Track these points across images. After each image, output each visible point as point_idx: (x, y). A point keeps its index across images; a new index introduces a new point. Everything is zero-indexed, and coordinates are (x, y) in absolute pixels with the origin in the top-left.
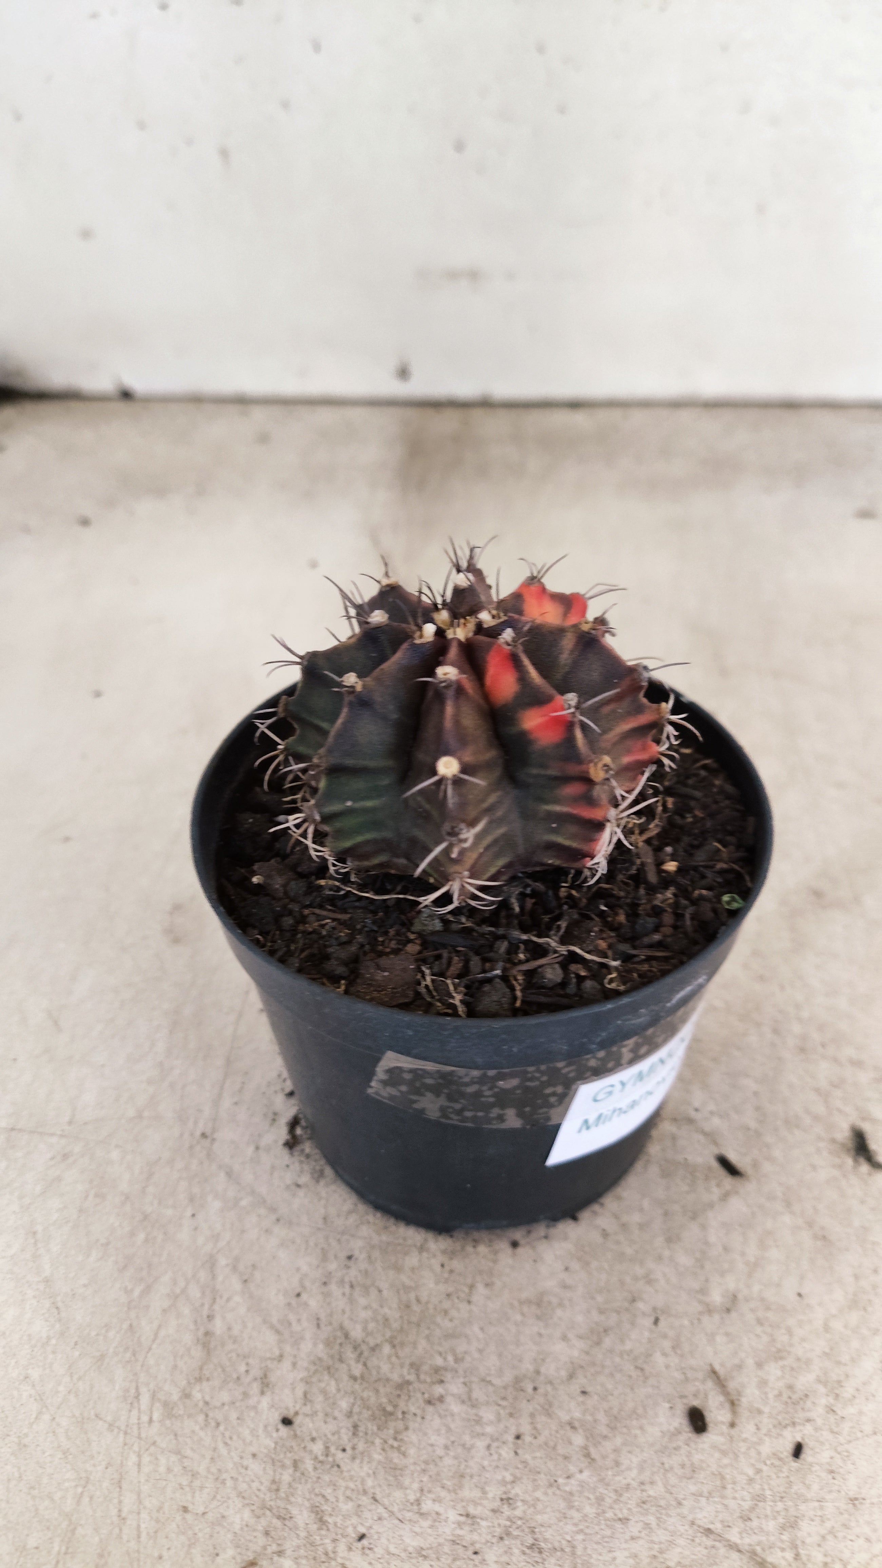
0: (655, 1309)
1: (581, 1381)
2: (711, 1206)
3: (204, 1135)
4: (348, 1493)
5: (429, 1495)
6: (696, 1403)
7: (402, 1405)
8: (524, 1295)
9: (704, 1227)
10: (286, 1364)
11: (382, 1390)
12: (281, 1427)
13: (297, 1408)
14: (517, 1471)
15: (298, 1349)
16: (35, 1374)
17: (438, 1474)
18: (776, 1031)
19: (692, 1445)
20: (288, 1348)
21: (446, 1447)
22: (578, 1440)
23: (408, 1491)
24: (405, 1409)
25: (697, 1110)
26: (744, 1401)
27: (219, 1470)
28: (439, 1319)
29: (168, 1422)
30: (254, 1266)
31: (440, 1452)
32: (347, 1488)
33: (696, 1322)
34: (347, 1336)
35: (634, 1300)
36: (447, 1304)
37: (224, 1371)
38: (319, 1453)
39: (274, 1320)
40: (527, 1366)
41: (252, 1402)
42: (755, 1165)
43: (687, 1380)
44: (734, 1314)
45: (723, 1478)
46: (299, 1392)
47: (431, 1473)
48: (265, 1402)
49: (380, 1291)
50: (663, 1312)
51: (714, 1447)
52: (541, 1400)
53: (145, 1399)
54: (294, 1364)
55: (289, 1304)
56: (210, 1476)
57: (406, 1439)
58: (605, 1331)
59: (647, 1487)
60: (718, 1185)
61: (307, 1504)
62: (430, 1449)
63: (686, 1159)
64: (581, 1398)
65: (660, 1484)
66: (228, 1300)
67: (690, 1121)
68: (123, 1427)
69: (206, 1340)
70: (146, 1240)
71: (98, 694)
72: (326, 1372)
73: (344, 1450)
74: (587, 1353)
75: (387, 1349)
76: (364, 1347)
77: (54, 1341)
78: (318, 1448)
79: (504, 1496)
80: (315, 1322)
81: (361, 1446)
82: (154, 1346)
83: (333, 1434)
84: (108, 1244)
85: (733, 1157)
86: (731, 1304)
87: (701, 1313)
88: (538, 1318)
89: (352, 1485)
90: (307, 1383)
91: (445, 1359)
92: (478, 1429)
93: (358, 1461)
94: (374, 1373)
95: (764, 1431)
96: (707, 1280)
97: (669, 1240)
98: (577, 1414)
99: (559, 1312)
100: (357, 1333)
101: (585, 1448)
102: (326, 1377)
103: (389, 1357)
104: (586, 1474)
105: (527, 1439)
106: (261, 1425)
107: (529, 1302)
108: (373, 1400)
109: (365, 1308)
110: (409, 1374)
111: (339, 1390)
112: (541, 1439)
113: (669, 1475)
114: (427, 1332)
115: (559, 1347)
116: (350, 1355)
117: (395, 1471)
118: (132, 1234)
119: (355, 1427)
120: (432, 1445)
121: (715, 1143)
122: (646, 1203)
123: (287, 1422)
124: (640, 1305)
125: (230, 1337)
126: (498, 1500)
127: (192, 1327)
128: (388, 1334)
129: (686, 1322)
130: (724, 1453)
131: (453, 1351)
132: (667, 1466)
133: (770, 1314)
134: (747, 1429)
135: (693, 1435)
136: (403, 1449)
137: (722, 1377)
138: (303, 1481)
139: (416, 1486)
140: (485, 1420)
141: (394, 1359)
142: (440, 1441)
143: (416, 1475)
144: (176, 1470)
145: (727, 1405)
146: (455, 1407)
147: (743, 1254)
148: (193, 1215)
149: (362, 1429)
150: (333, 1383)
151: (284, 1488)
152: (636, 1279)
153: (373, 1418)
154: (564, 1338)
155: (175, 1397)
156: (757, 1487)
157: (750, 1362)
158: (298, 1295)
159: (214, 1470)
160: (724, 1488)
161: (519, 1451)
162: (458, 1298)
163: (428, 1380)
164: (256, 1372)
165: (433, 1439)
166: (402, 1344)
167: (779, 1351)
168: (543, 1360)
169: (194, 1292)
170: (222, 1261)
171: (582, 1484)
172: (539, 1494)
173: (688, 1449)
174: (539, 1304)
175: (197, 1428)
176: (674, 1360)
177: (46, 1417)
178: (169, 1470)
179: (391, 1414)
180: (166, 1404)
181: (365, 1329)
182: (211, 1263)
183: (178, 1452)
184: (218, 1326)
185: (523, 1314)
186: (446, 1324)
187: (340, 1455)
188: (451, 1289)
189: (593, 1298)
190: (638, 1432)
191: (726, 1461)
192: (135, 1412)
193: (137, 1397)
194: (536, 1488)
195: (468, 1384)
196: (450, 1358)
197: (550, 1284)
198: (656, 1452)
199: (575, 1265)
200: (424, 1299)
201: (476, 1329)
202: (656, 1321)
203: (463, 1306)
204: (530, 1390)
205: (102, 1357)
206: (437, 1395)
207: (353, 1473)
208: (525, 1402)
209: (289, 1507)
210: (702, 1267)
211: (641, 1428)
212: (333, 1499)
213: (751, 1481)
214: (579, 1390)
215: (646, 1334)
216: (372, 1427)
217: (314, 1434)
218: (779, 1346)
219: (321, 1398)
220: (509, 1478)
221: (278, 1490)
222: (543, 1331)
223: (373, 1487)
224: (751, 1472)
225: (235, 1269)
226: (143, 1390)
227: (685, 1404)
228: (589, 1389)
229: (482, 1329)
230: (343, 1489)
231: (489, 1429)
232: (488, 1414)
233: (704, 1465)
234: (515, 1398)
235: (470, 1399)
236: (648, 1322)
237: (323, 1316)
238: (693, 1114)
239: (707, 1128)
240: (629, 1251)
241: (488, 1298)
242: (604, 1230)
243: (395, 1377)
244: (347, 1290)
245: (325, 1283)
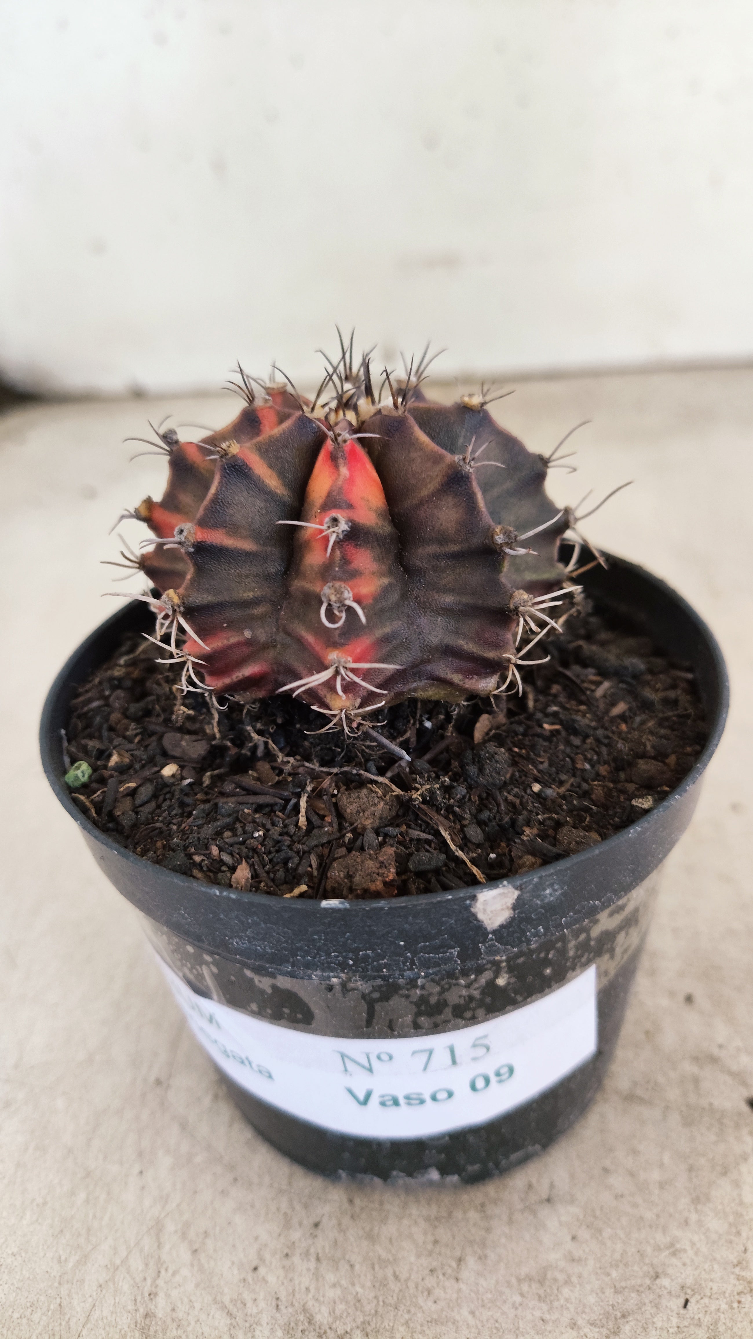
0: (683, 1288)
3: (158, 1082)
8: (524, 1271)
9: (737, 1184)
25: (720, 1046)
28: (421, 1301)
30: (206, 1233)
33: (736, 1304)
34: (310, 1320)
35: (657, 1277)
36: (430, 1282)
39: (226, 1299)
49: (352, 1266)
50: (694, 1292)
55: (244, 1280)
58: (623, 1316)
63: (711, 1104)
66: (174, 1274)
67: (714, 1060)
69: (146, 1324)
70: (87, 1201)
80: (274, 1304)
84: (45, 1203)
87: (741, 1293)
88: (541, 1299)
96: (745, 1250)
97: (696, 1201)
99: (566, 1291)
100: (323, 1316)
107: (529, 1279)
109: (334, 1286)
114: (407, 1316)
118: (73, 1193)
121: (744, 1084)
122: (666, 1158)
124: (666, 1282)
125: (173, 1320)
127: (131, 1307)
128: (360, 1319)
129: (723, 1306)
148: (141, 1172)
152: (658, 1249)
154: (574, 1325)
158: (255, 1269)
162: (444, 1274)
169: (136, 1263)
170: (170, 1227)
174: (541, 1282)
181: (332, 1312)
182: (158, 1228)
184: (161, 1307)
185: (522, 1295)
186: (429, 1305)
188: (435, 1264)
189: (608, 1275)
197: (554, 1256)
199: (584, 1234)
200: (403, 1276)
201: (465, 1312)
202: (686, 1303)
203: (450, 1283)
210: (738, 1233)
215: (675, 1321)
222: (547, 1317)
225: (184, 1236)
229: (472, 1313)
236: (676, 1305)
237: (283, 1295)
238: (716, 1051)
239: (734, 1068)
240: (648, 1215)
241: (480, 1274)
242: (617, 1191)
244: (312, 1264)
245: (287, 1255)
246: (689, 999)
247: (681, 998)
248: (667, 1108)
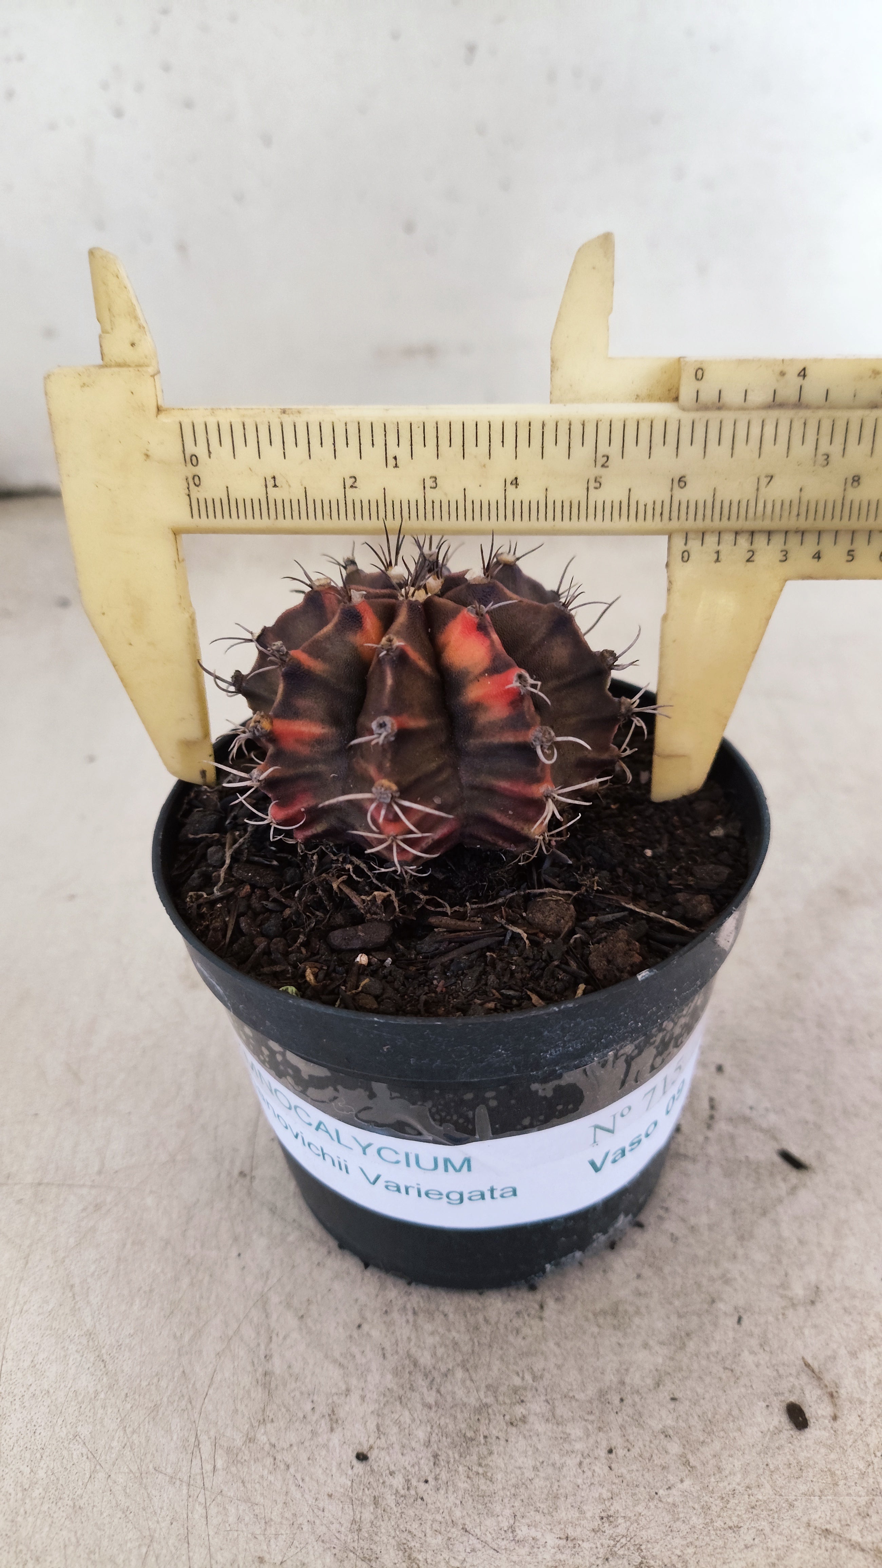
0: (736, 1308)
1: (669, 1387)
2: (780, 1200)
3: (242, 1174)
4: (436, 1526)
5: (523, 1521)
6: (793, 1399)
7: (483, 1429)
8: (598, 1306)
9: (775, 1223)
10: (355, 1397)
11: (459, 1416)
12: (355, 1462)
13: (371, 1441)
14: (614, 1487)
15: (366, 1381)
16: (84, 1431)
17: (530, 1498)
18: (820, 1025)
19: (796, 1442)
20: (354, 1381)
21: (535, 1468)
22: (675, 1448)
23: (500, 1518)
24: (486, 1433)
25: (751, 1108)
26: (843, 1392)
27: (295, 1515)
28: (511, 1338)
29: (233, 1469)
30: (309, 1301)
31: (529, 1474)
32: (434, 1520)
33: (780, 1317)
34: (415, 1364)
35: (713, 1301)
36: (517, 1323)
37: (288, 1410)
38: (400, 1487)
39: (337, 1354)
40: (610, 1378)
41: (321, 1440)
42: (819, 1156)
43: (780, 1376)
44: (819, 1306)
45: (833, 1474)
46: (372, 1426)
47: (522, 1497)
48: (335, 1439)
50: (745, 1310)
51: (818, 1442)
52: (630, 1411)
53: (206, 1448)
54: (363, 1398)
55: (351, 1337)
56: (284, 1522)
57: (491, 1464)
58: (688, 1335)
59: (755, 1491)
60: (784, 1180)
61: (393, 1542)
62: (518, 1472)
63: (747, 1157)
64: (672, 1405)
65: (768, 1486)
66: (285, 1338)
67: (746, 1120)
68: (186, 1478)
69: (266, 1383)
70: (192, 1284)
71: (91, 759)
72: (398, 1403)
73: (426, 1481)
74: (672, 1359)
75: (459, 1374)
76: (435, 1374)
77: (102, 1396)
78: (398, 1482)
79: (603, 1514)
80: (380, 1353)
81: (444, 1476)
82: (211, 1392)
83: (413, 1466)
84: (151, 1291)
85: (795, 1151)
86: (815, 1296)
87: (784, 1308)
88: (614, 1327)
89: (439, 1517)
90: (379, 1415)
91: (523, 1379)
92: (567, 1446)
93: (442, 1492)
94: (449, 1399)
95: (868, 1422)
96: (786, 1275)
97: (741, 1238)
98: (670, 1422)
99: (637, 1320)
100: (425, 1359)
101: (683, 1455)
102: (398, 1407)
103: (463, 1381)
104: (687, 1483)
105: (621, 1452)
106: (334, 1463)
107: (604, 1312)
108: (451, 1427)
109: (432, 1333)
110: (486, 1397)
111: (413, 1420)
112: (635, 1451)
113: (775, 1476)
114: (500, 1352)
115: (642, 1356)
116: (421, 1382)
117: (484, 1499)
118: (176, 1279)
119: (436, 1456)
120: (520, 1468)
121: (775, 1138)
122: (712, 1204)
123: (362, 1457)
124: (721, 1306)
125: (291, 1375)
126: (598, 1518)
127: (249, 1368)
128: (459, 1359)
129: (771, 1319)
130: (831, 1448)
131: (531, 1369)
132: (772, 1467)
133: (857, 1302)
134: (850, 1420)
135: (794, 1432)
136: (489, 1474)
137: (817, 1370)
138: (386, 1518)
139: (508, 1512)
140: (573, 1437)
141: (468, 1382)
142: (530, 1462)
143: (506, 1500)
144: (247, 1519)
145: (826, 1399)
146: (540, 1427)
147: (819, 1245)
148: (239, 1255)
149: (442, 1457)
150: (407, 1413)
151: (366, 1527)
152: (712, 1279)
153: (454, 1445)
154: (646, 1346)
155: (239, 1442)
156: (871, 1481)
157: (843, 1352)
158: (359, 1326)
159: (288, 1515)
160: (836, 1484)
161: (613, 1466)
162: (529, 1315)
163: (508, 1401)
164: (322, 1409)
165: (520, 1461)
166: (476, 1367)
167: (871, 1338)
168: (627, 1370)
169: (248, 1332)
170: (275, 1299)
171: (684, 1494)
172: (640, 1508)
173: (792, 1447)
174: (615, 1313)
175: (266, 1472)
176: (763, 1358)
177: (101, 1475)
178: (239, 1519)
179: (472, 1440)
180: (229, 1450)
181: (434, 1354)
182: (263, 1301)
183: (247, 1500)
184: (277, 1367)
185: (599, 1326)
186: (519, 1342)
187: (422, 1486)
188: (520, 1307)
189: (671, 1303)
190: (737, 1434)
191: (833, 1456)
192: (197, 1461)
193: (198, 1445)
194: (636, 1503)
195: (551, 1402)
196: (528, 1377)
197: (624, 1293)
198: (759, 1454)
199: (647, 1272)
200: (493, 1319)
201: (551, 1344)
202: (740, 1320)
203: (535, 1322)
204: (617, 1401)
205: (156, 1407)
206: (519, 1416)
207: (438, 1504)
208: (613, 1414)
209: (373, 1547)
210: (780, 1262)
211: (739, 1430)
212: (421, 1535)
213: (863, 1474)
214: (668, 1398)
215: (731, 1334)
216: (453, 1455)
217: (392, 1468)
218: (870, 1333)
219: (395, 1429)
220: (606, 1495)
221: (359, 1530)
222: (622, 1341)
223: (463, 1517)
224: (862, 1465)
225: (289, 1306)
226: (203, 1438)
227: (781, 1401)
228: (678, 1395)
229: (558, 1345)
230: (429, 1523)
231: (578, 1446)
232: (575, 1431)
233: (811, 1462)
234: (602, 1412)
235: (554, 1416)
236: (731, 1322)
237: (387, 1345)
238: (747, 1112)
239: (765, 1125)
240: (701, 1253)
241: (560, 1312)
242: (672, 1234)
243: (473, 1401)
244: (411, 1317)
245: (386, 1312)
246: (720, 1069)
247: (713, 1069)
248: (709, 1162)
